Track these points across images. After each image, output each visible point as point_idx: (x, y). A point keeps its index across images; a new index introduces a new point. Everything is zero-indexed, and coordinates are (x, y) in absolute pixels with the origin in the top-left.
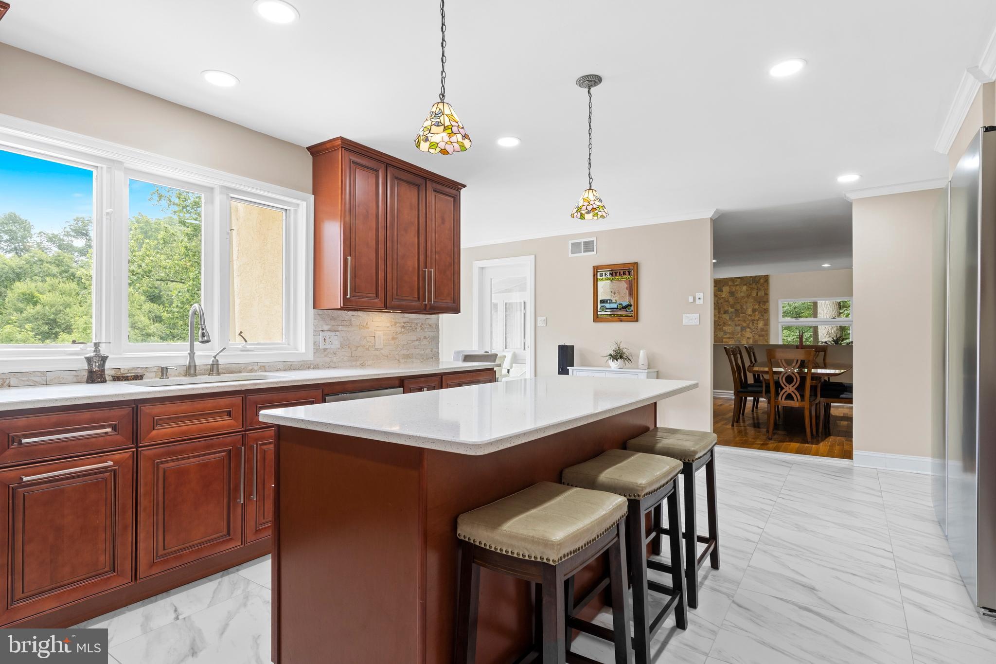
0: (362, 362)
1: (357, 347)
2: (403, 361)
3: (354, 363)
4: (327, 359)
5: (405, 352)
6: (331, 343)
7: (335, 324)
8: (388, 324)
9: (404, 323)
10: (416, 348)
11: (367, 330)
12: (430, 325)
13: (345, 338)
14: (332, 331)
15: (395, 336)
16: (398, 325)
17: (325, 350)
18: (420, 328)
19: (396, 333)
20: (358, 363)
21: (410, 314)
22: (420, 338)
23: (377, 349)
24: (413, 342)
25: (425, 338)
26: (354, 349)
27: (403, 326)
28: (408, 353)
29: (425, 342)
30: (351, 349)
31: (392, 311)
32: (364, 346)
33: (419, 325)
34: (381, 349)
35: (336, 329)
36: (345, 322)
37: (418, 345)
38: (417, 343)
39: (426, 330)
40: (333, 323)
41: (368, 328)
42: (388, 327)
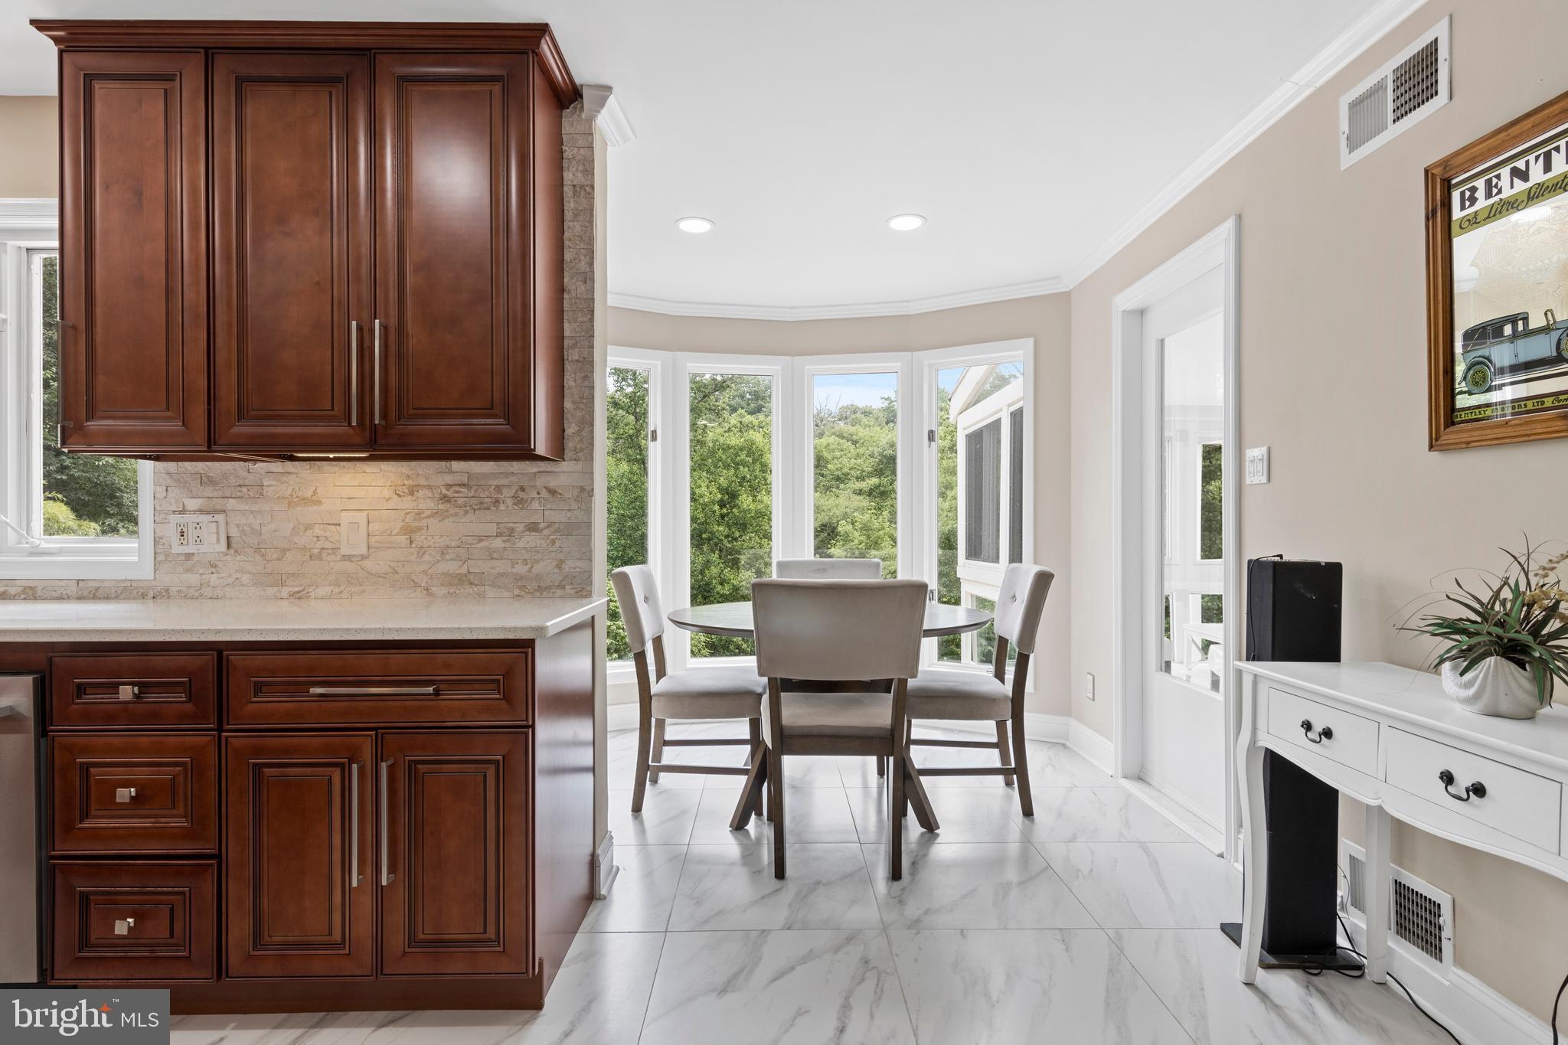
0: (297, 589)
1: (284, 551)
2: (444, 591)
3: (271, 591)
4: (193, 579)
5: (453, 567)
6: (199, 540)
7: (215, 494)
8: (387, 493)
9: (449, 486)
10: (495, 555)
11: (315, 507)
12: (553, 492)
13: (247, 528)
14: (208, 513)
15: (416, 524)
16: (421, 493)
17: (189, 556)
18: (510, 502)
19: (419, 514)
20: (285, 592)
21: (472, 463)
22: (512, 531)
23: (348, 558)
24: (480, 541)
25: (533, 528)
26: (274, 556)
27: (445, 496)
28: (464, 570)
29: (531, 540)
30: (263, 555)
31: (331, 456)
32: (303, 549)
33: (507, 493)
34: (363, 558)
35: (219, 507)
36: (244, 490)
37: (505, 548)
38: (498, 543)
39: (536, 505)
40: (209, 491)
41: (319, 503)
42: (388, 500)
